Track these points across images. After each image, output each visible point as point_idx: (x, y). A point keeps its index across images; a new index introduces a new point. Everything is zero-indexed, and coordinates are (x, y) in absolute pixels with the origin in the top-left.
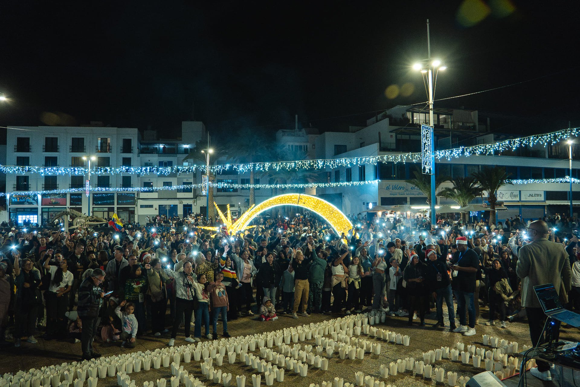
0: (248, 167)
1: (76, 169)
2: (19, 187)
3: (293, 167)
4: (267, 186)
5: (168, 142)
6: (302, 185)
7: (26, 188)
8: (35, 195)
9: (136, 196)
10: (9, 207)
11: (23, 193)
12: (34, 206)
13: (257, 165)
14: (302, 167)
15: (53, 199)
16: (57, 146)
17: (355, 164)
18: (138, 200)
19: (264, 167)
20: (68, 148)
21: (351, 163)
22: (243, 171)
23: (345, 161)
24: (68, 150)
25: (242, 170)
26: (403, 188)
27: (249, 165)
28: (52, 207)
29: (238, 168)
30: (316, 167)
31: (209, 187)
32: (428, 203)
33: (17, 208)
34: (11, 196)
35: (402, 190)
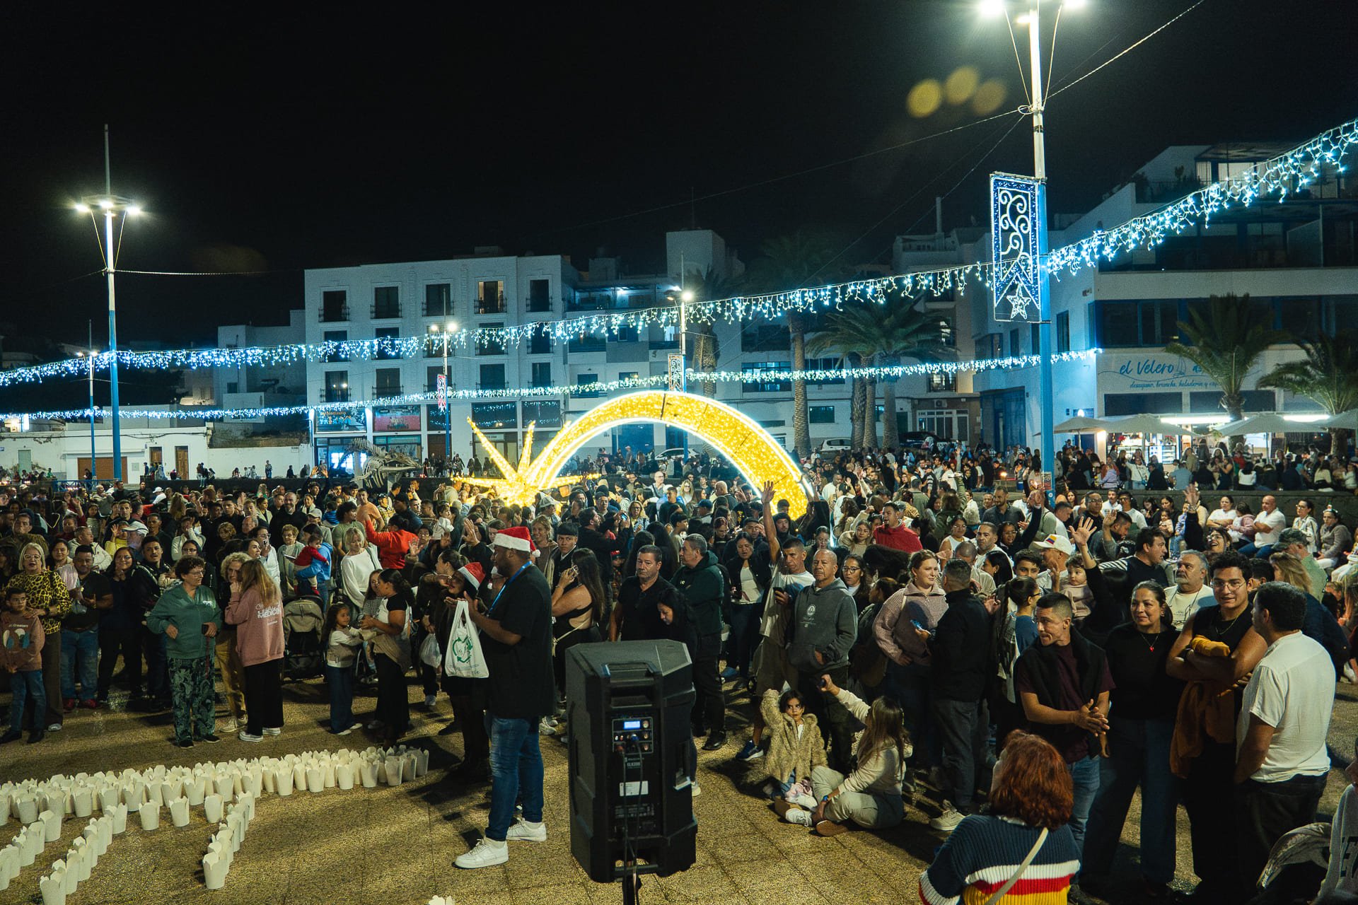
1: (248, 352)
2: (330, 396)
4: (818, 372)
5: (632, 282)
6: (900, 369)
7: (344, 396)
8: (361, 410)
9: (562, 406)
10: (314, 436)
11: (337, 405)
12: (360, 433)
13: (595, 320)
15: (396, 418)
16: (397, 305)
17: (827, 303)
18: (567, 416)
19: (608, 325)
20: (420, 307)
21: (818, 304)
23: (803, 297)
24: (420, 312)
25: (562, 335)
26: (1170, 369)
27: (577, 322)
28: (393, 434)
29: (554, 330)
30: (729, 317)
31: (688, 380)
32: (1225, 407)
33: (329, 439)
34: (317, 414)
35: (1166, 375)
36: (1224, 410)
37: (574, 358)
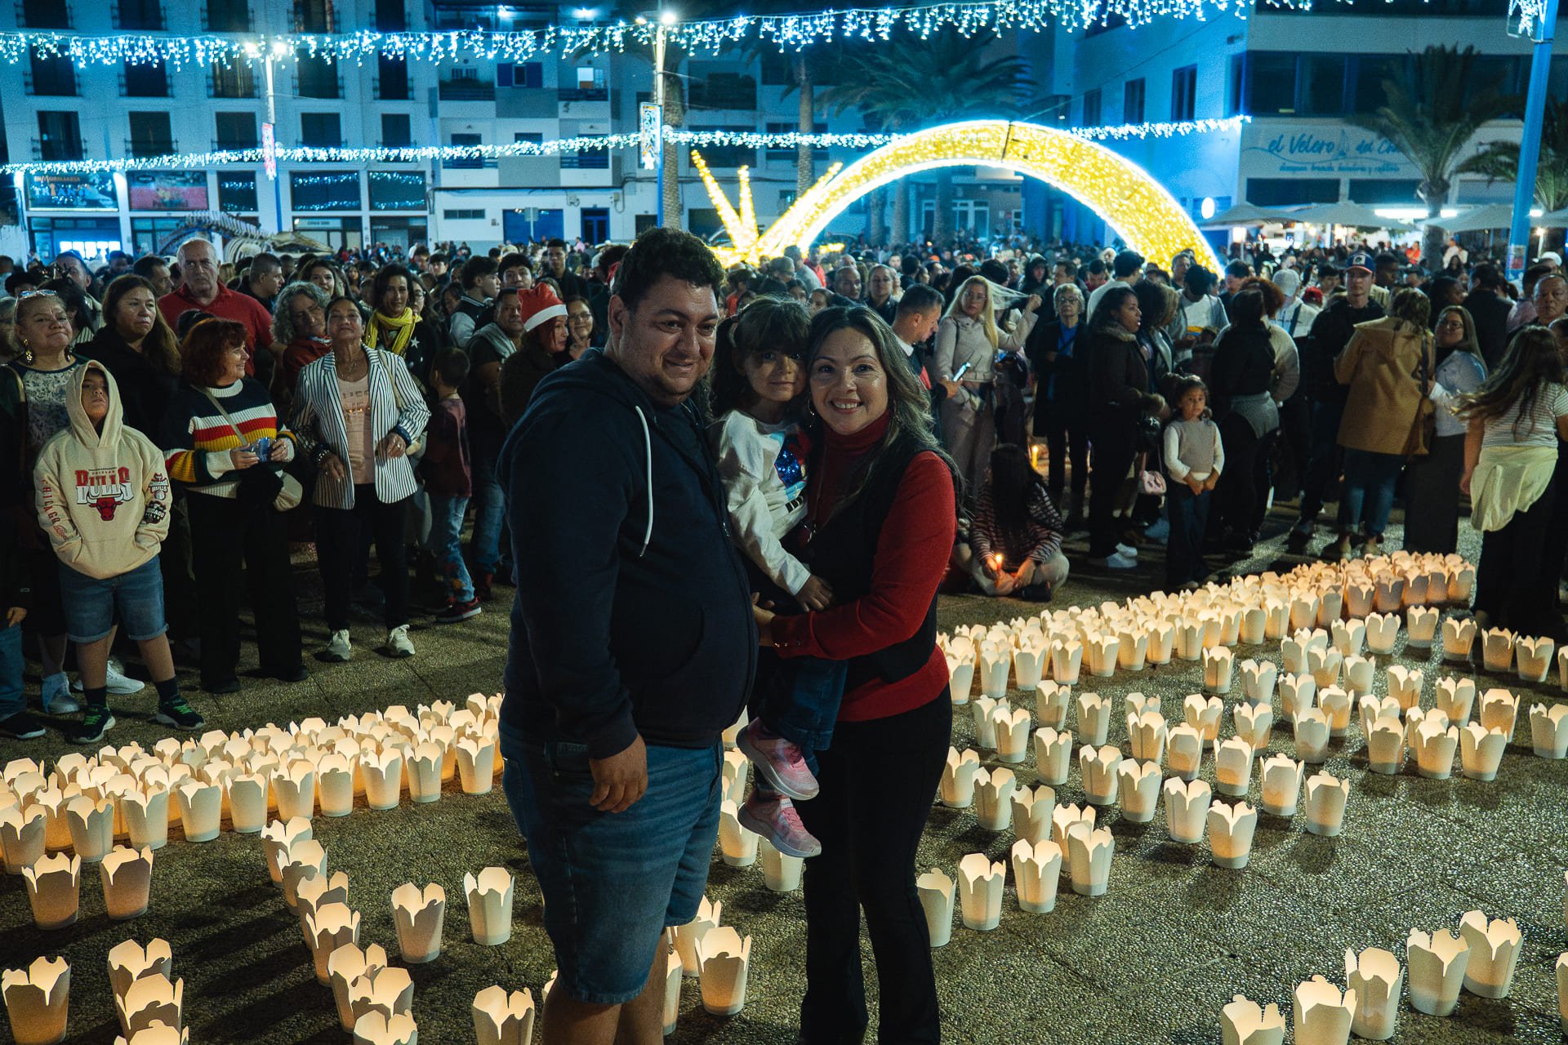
0: (815, 27)
2: (49, 149)
3: (983, 24)
7: (74, 150)
8: (105, 176)
9: (429, 180)
10: (26, 214)
11: (63, 166)
12: (107, 211)
13: (850, 17)
14: (1016, 23)
15: (162, 190)
16: (158, 9)
18: (437, 194)
19: (873, 24)
20: (197, 14)
22: (798, 42)
24: (198, 24)
25: (795, 38)
26: (1330, 146)
27: (820, 18)
29: (779, 29)
30: (1069, 22)
31: (665, 143)
32: (1422, 195)
33: (53, 219)
34: (28, 176)
35: (1324, 155)
36: (1419, 200)
37: (446, 108)
